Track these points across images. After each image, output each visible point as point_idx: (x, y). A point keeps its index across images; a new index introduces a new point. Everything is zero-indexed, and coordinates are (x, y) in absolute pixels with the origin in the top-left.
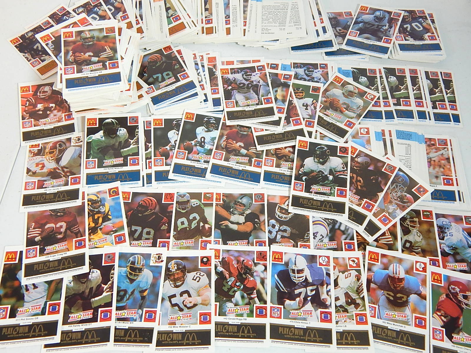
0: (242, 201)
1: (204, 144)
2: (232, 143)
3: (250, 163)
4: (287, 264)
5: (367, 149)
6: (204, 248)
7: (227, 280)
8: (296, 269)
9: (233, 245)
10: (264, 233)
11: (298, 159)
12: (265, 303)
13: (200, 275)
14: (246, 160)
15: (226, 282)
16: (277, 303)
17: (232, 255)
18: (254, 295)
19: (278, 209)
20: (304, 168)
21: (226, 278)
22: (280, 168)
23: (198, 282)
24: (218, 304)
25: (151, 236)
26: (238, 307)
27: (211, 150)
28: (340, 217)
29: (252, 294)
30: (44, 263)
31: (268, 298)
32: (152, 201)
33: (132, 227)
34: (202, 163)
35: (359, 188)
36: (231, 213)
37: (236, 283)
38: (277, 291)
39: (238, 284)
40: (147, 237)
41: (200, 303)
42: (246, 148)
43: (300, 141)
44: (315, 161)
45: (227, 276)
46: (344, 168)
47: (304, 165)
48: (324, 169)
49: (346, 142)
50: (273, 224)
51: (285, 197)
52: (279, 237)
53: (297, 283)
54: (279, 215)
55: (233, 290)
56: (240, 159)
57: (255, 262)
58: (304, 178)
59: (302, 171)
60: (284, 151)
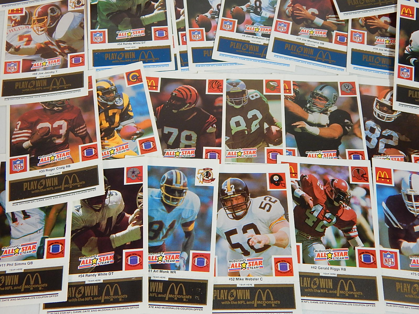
0: (322, 93)
1: (261, 10)
2: (300, 9)
3: (329, 38)
4: (398, 187)
6: (273, 161)
7: (311, 209)
8: (413, 194)
9: (315, 157)
10: (360, 140)
11: (402, 32)
12: (372, 245)
13: (270, 200)
14: (322, 34)
15: (310, 212)
16: (389, 245)
17: (315, 172)
18: (354, 233)
19: (376, 106)
20: (411, 45)
21: (308, 207)
22: (374, 45)
23: (268, 211)
24: (301, 244)
25: (193, 142)
26: (331, 251)
27: (271, 19)
29: (350, 230)
30: (38, 180)
31: (376, 238)
32: (190, 92)
33: (164, 128)
34: (259, 37)
36: (308, 110)
37: (325, 214)
38: (388, 227)
39: (328, 215)
40: (188, 143)
41: (274, 243)
42: (322, 16)
43: (402, 6)
45: (311, 203)
47: (411, 41)
50: (371, 127)
51: (386, 88)
52: (381, 146)
53: (416, 216)
54: (378, 115)
55: (321, 224)
56: (314, 31)
57: (351, 182)
58: (412, 60)
59: (408, 50)
60: (378, 22)
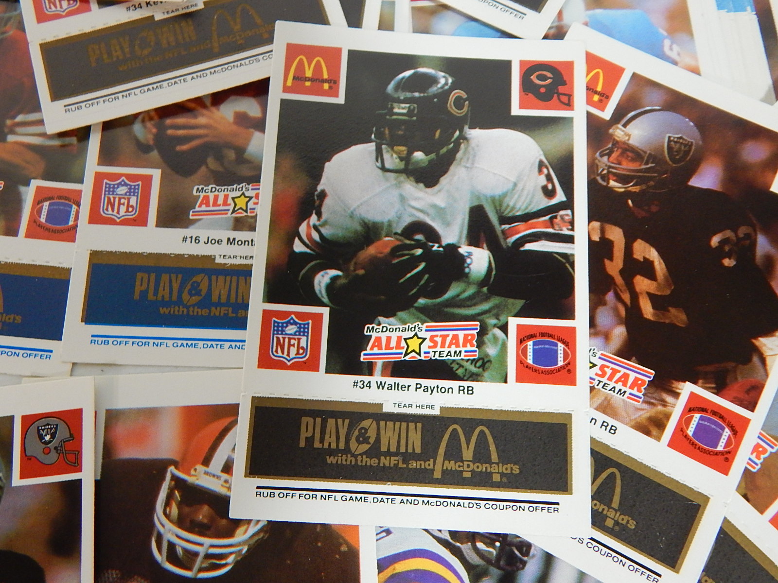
3: (8, 215)
5: (675, 63)
11: (287, 164)
19: (167, 504)
20: (319, 215)
22: (187, 224)
28: (542, 516)
35: (647, 310)
43: (293, 51)
44: (383, 169)
46: (549, 193)
47: (323, 195)
48: (440, 212)
49: (557, 33)
51: (212, 413)
54: (172, 546)
58: (322, 280)
59: (309, 236)
60: (211, 122)
